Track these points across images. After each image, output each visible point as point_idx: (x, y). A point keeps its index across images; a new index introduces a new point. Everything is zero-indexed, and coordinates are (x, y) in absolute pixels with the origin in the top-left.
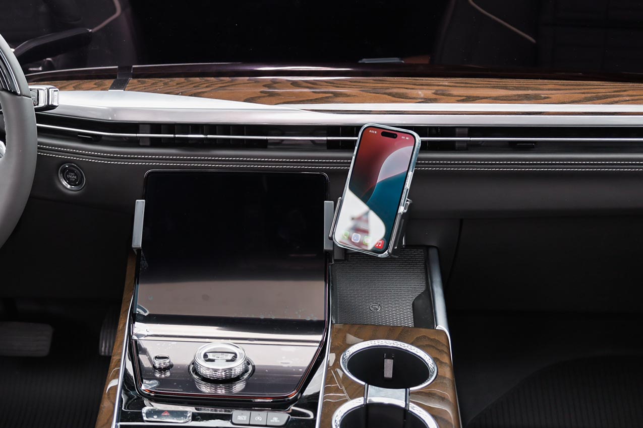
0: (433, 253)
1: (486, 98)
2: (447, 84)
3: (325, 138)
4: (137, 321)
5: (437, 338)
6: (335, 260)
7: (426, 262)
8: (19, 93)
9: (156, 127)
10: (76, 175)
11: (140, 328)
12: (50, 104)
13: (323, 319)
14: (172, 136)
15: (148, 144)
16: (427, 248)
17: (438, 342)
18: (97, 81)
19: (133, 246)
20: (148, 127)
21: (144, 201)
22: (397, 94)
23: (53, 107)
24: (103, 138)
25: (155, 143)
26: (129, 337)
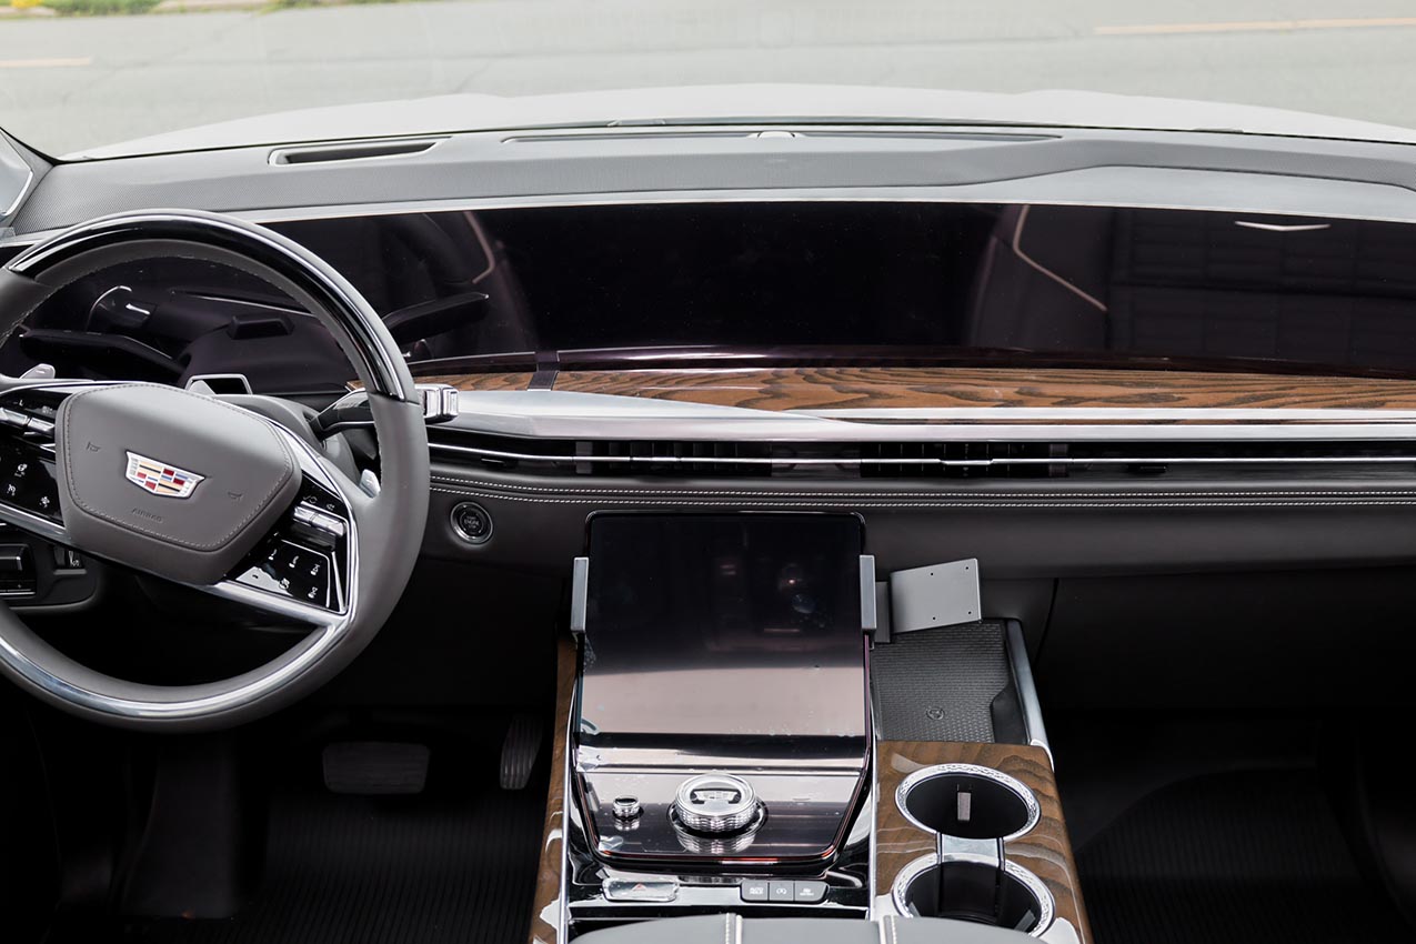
0: (1015, 629)
1: (1096, 398)
2: (1034, 378)
3: (859, 461)
4: (583, 744)
5: (1033, 759)
6: (876, 644)
7: (1005, 643)
8: (402, 397)
9: (601, 446)
10: (477, 519)
11: (586, 754)
12: (445, 412)
13: (863, 733)
14: (628, 459)
15: (589, 471)
16: (1006, 621)
17: (1035, 764)
18: (508, 375)
19: (572, 628)
20: (589, 447)
21: (587, 559)
22: (962, 393)
23: (449, 418)
24: (520, 463)
25: (600, 470)
26: (572, 769)
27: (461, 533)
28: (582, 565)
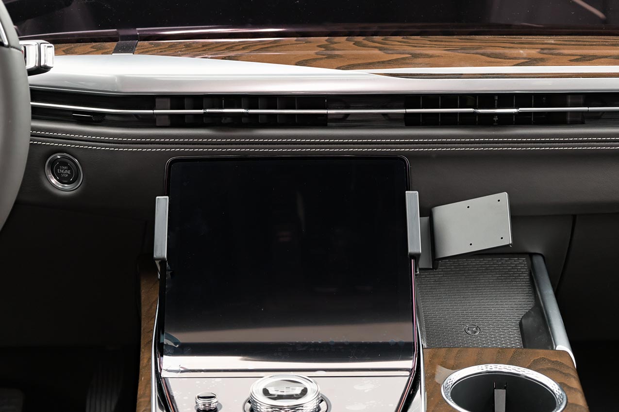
0: (539, 262)
1: (606, 57)
2: (553, 42)
3: (403, 111)
4: (166, 355)
5: (559, 360)
6: (420, 269)
7: (530, 273)
8: (6, 43)
9: (178, 100)
10: (69, 168)
11: (170, 363)
12: (42, 64)
14: (202, 111)
15: (168, 123)
16: (531, 255)
17: (561, 364)
19: (155, 256)
20: (168, 102)
21: (167, 197)
22: (492, 54)
23: (45, 69)
24: (107, 117)
25: (177, 122)
26: (158, 375)
27: (54, 181)
28: (162, 203)
